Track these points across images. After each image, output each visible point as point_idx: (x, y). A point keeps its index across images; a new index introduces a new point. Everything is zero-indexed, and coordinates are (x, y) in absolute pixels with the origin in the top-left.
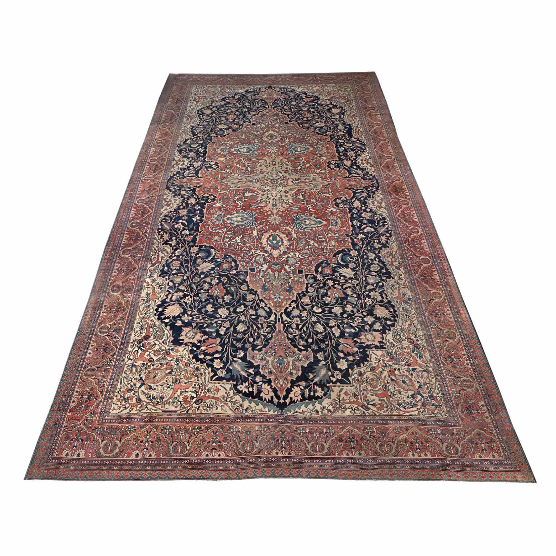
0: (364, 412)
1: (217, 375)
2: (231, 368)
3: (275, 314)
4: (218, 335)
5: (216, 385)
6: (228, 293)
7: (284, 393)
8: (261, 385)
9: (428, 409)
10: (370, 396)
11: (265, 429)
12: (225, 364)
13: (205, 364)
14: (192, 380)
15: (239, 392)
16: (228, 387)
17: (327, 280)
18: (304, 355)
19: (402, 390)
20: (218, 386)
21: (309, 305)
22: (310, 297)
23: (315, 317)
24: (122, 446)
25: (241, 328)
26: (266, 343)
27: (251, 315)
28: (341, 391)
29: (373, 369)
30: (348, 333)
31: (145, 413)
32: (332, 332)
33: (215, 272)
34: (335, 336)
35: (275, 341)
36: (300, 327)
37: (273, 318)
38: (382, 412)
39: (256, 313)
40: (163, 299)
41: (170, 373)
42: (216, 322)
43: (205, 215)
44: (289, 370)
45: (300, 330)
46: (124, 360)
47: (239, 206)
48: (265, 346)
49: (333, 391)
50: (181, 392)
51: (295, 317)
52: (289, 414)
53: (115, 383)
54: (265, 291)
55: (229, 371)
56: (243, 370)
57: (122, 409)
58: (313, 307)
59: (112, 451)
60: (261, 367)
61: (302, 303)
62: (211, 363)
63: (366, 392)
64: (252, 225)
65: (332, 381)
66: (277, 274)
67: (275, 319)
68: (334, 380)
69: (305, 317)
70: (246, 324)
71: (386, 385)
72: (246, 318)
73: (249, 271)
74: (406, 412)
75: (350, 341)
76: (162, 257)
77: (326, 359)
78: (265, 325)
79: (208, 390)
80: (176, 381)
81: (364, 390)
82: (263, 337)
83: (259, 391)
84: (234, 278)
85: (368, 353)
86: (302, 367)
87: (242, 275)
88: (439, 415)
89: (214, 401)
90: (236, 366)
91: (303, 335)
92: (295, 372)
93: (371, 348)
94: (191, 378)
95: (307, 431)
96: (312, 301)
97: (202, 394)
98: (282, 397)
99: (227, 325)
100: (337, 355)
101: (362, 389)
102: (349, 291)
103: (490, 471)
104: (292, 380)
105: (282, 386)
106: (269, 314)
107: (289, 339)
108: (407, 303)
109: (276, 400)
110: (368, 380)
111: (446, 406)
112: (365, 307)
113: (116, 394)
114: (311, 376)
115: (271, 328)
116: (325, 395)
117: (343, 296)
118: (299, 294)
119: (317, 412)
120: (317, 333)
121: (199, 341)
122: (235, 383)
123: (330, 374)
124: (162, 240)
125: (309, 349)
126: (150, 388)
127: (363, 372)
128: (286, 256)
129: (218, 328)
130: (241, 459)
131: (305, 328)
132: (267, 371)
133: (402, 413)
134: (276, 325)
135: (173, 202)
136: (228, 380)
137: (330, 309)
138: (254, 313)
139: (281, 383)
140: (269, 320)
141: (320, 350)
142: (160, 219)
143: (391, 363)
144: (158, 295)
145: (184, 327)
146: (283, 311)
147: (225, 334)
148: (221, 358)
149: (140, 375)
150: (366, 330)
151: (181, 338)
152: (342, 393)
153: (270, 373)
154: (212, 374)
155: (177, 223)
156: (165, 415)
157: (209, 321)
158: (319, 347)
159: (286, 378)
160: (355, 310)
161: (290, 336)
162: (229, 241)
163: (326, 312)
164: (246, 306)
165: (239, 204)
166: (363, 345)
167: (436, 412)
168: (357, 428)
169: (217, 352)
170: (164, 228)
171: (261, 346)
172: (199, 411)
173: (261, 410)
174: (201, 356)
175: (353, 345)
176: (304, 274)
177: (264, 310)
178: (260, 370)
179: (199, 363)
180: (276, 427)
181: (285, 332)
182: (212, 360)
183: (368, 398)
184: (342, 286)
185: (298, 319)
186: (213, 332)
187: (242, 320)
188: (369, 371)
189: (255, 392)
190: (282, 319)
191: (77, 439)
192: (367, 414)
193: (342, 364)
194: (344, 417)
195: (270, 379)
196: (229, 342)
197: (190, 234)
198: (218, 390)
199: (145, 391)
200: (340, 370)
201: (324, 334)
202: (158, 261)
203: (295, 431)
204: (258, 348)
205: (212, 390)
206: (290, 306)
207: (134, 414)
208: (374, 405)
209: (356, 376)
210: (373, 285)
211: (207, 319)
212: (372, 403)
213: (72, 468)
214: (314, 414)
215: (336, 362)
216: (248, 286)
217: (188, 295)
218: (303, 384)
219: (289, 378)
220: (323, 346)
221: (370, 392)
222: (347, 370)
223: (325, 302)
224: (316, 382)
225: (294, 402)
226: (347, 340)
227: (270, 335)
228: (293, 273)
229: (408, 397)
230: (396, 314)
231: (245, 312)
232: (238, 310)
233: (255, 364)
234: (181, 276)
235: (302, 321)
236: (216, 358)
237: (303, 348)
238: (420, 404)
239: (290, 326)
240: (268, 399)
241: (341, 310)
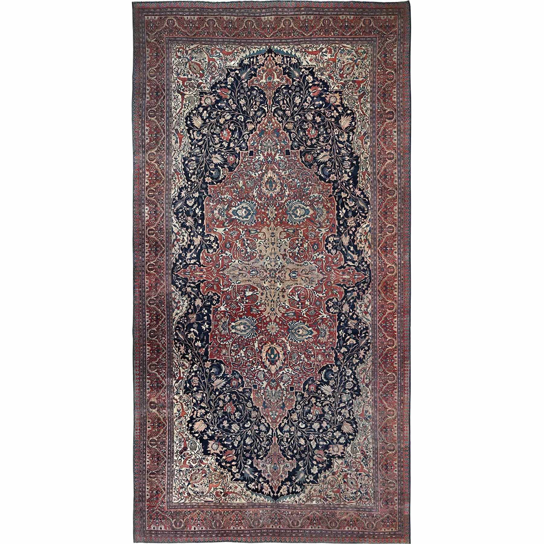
0: (324, 502)
1: (235, 477)
2: (243, 472)
3: (272, 429)
4: (234, 447)
5: (235, 484)
6: (238, 410)
7: (277, 490)
8: (263, 484)
9: (362, 501)
11: (266, 512)
12: (240, 469)
13: (226, 470)
14: (219, 481)
15: (249, 489)
16: (242, 485)
17: (311, 398)
18: (290, 463)
19: (349, 489)
20: (236, 485)
21: (296, 421)
22: (297, 414)
23: (300, 431)
24: (185, 522)
25: (248, 441)
26: (266, 454)
27: (255, 430)
28: (311, 489)
29: (334, 474)
30: (321, 445)
31: (194, 503)
32: (311, 445)
33: (226, 389)
34: (312, 448)
35: (272, 452)
36: (289, 440)
37: (270, 432)
38: (334, 502)
39: (259, 428)
40: (191, 415)
41: (205, 476)
42: (231, 436)
43: (212, 322)
44: (280, 474)
45: (289, 443)
46: (173, 467)
47: (241, 310)
48: (265, 456)
49: (307, 489)
50: (214, 489)
52: (280, 502)
53: (171, 483)
54: (265, 408)
55: (242, 474)
56: (251, 474)
57: (180, 500)
58: (299, 423)
59: (180, 526)
60: (262, 471)
61: (292, 419)
62: (230, 469)
63: (327, 490)
64: (253, 336)
65: (307, 482)
66: (274, 390)
67: (272, 433)
68: (308, 481)
69: (293, 431)
70: (252, 438)
71: (340, 485)
72: (251, 433)
73: (253, 388)
74: (348, 503)
75: (322, 453)
76: (183, 373)
77: (304, 466)
78: (265, 439)
79: (230, 488)
80: (210, 482)
82: (263, 449)
83: (262, 488)
84: (241, 395)
85: (332, 461)
86: (289, 471)
87: (248, 392)
88: (368, 505)
89: (234, 494)
90: (246, 470)
91: (291, 447)
92: (284, 475)
93: (335, 458)
94: (218, 480)
95: (290, 513)
96: (298, 418)
97: (227, 491)
98: (276, 492)
99: (239, 438)
100: (312, 462)
101: (325, 487)
102: (326, 409)
103: (387, 538)
104: (282, 481)
105: (275, 485)
106: (268, 429)
107: (281, 450)
108: (366, 420)
109: (272, 494)
110: (330, 482)
111: (374, 499)
112: (336, 424)
113: (174, 490)
114: (294, 478)
115: (270, 441)
116: (301, 491)
117: (322, 413)
118: (289, 411)
119: (296, 502)
120: (300, 445)
121: (221, 452)
122: (246, 482)
123: (306, 476)
124: (179, 353)
125: (294, 459)
126: (194, 486)
127: (327, 476)
128: (281, 373)
129: (233, 441)
130: (253, 530)
131: (292, 441)
132: (266, 474)
133: (346, 503)
134: (273, 439)
135: (182, 303)
136: (242, 481)
137: (312, 424)
138: (257, 428)
139: (275, 483)
140: (268, 434)
141: (301, 459)
142: (174, 327)
143: (346, 469)
144: (187, 412)
145: (209, 440)
146: (278, 427)
147: (238, 446)
148: (236, 465)
149: (186, 477)
150: (334, 443)
151: (208, 449)
152: (312, 490)
153: (268, 476)
154: (232, 477)
155: (190, 332)
156: (207, 504)
157: (227, 436)
158: (301, 456)
159: (278, 480)
160: (329, 426)
161: (282, 448)
162: (235, 355)
163: (308, 428)
164: (251, 422)
165: (241, 307)
166: (330, 455)
167: (366, 503)
168: (318, 512)
169: (233, 461)
170: (179, 338)
171: (262, 456)
172: (226, 502)
173: (263, 501)
174: (224, 464)
175: (323, 455)
176: (294, 391)
177: (264, 425)
178: (262, 474)
179: (222, 469)
180: (272, 511)
181: (279, 444)
182: (231, 467)
183: (328, 493)
184: (322, 403)
185: (288, 434)
186: (229, 445)
187: (249, 434)
188: (331, 475)
189: (259, 488)
190: (277, 433)
191: (157, 519)
192: (326, 504)
193: (314, 469)
194: (312, 505)
195: (268, 480)
196: (240, 453)
197: (203, 347)
198: (236, 487)
199: (191, 488)
200: (313, 474)
201: (305, 446)
202: (180, 378)
203: (283, 513)
204: (260, 457)
205: (233, 488)
206: (283, 422)
207: (188, 503)
208: (330, 498)
209: (322, 478)
210: (345, 403)
211: (224, 434)
213: (159, 536)
214: (294, 503)
215: (311, 468)
216: (252, 403)
217: (208, 412)
218: (289, 483)
219: (280, 480)
220: (303, 455)
221: (330, 490)
222: (317, 474)
223: (308, 419)
224: (297, 482)
225: (283, 495)
226: (320, 451)
227: (268, 447)
228: (287, 390)
229: (352, 493)
230: (357, 430)
231: (251, 427)
232: (246, 426)
233: (259, 469)
234: (201, 393)
235: (291, 435)
236: (233, 465)
237: (290, 458)
238: (358, 498)
239: (282, 440)
240: (267, 493)
241: (319, 426)
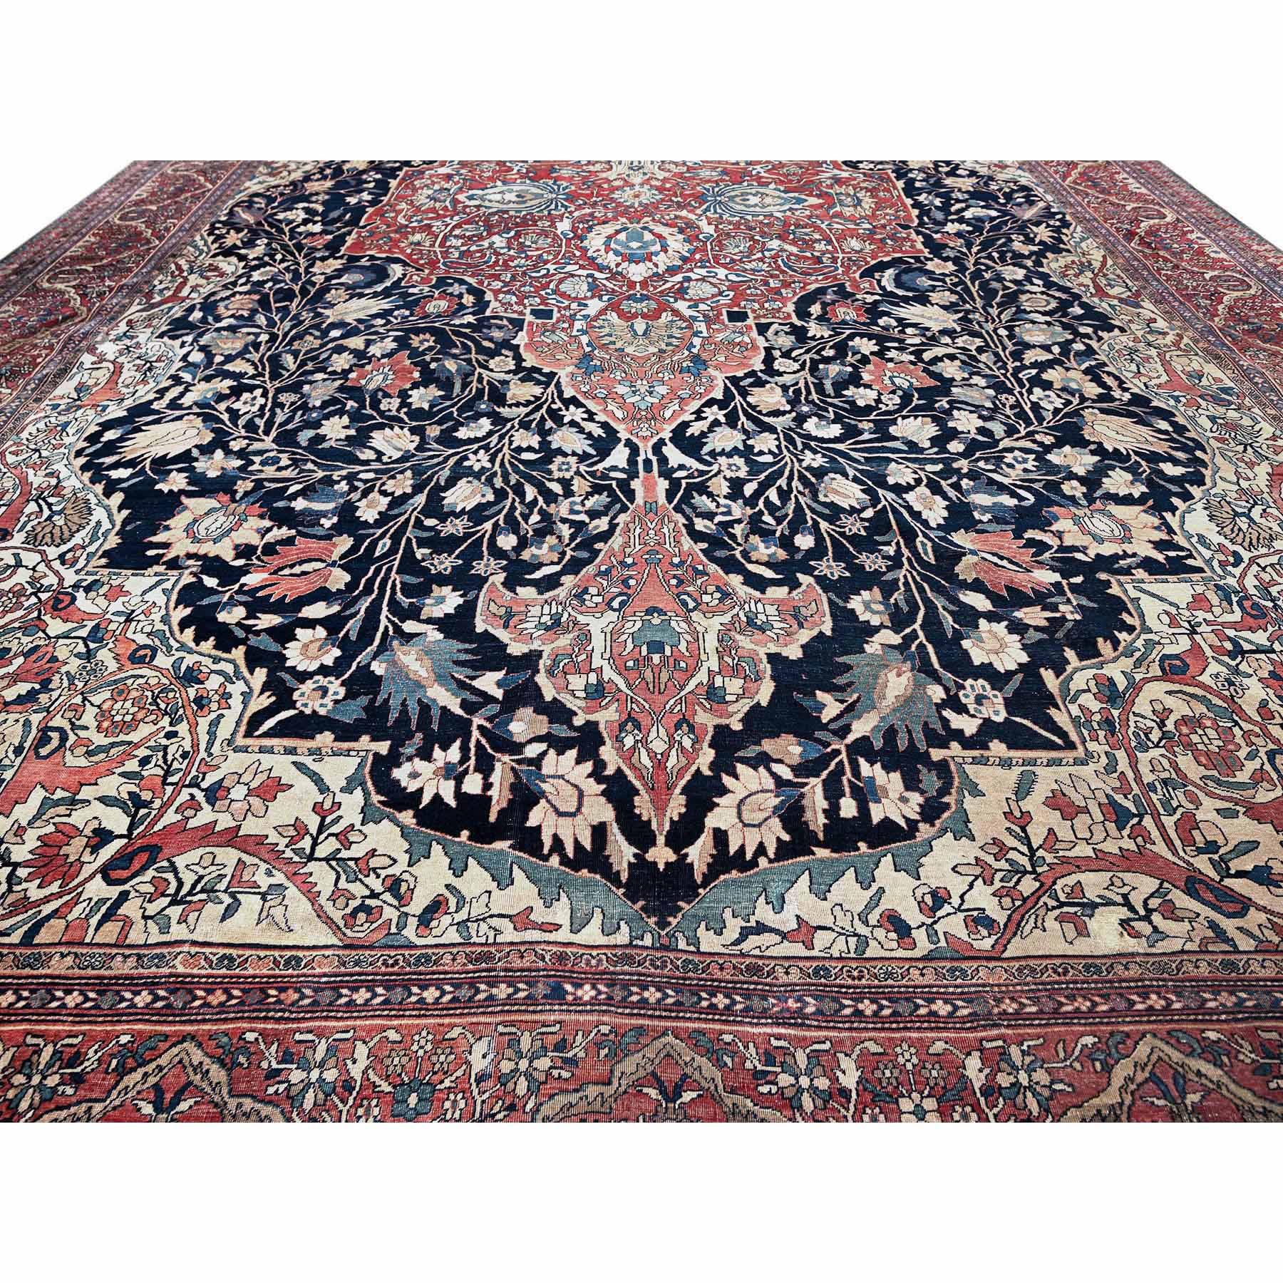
0: (1213, 925)
1: (292, 705)
2: (378, 668)
3: (629, 443)
4: (348, 521)
5: (267, 760)
6: (428, 378)
7: (677, 806)
8: (537, 761)
10: (1213, 816)
11: (543, 1063)
12: (350, 650)
13: (238, 653)
14: (134, 737)
15: (399, 799)
16: (337, 770)
17: (851, 337)
18: (778, 603)
20: (281, 766)
21: (784, 413)
22: (785, 388)
23: (815, 452)
25: (463, 496)
26: (585, 555)
27: (519, 450)
28: (1024, 788)
29: (1174, 669)
30: (985, 509)
32: (909, 508)
33: (388, 322)
34: (925, 523)
35: (627, 544)
36: (749, 489)
37: (619, 456)
39: (545, 444)
40: (142, 401)
41: (31, 696)
42: (351, 478)
43: (392, 191)
44: (702, 676)
45: (751, 502)
47: (513, 172)
48: (574, 567)
49: (976, 792)
50: (46, 804)
51: (723, 453)
52: (709, 942)
54: (588, 374)
55: (364, 683)
56: (441, 678)
58: (801, 419)
60: (544, 663)
61: (753, 408)
62: (274, 647)
63: (1179, 797)
64: (556, 209)
65: (958, 735)
66: (640, 326)
67: (632, 461)
68: (969, 726)
69: (770, 452)
70: (489, 482)
72: (492, 461)
73: (529, 318)
75: (1010, 545)
76: (196, 287)
77: (899, 620)
78: (580, 486)
79: (215, 794)
80: (43, 740)
81: (1165, 782)
82: (566, 531)
83: (525, 796)
84: (465, 335)
85: (1115, 590)
86: (772, 658)
87: (500, 327)
89: (229, 856)
90: (411, 660)
91: (767, 518)
92: (734, 686)
93: (1127, 571)
94: (133, 725)
95: (849, 1079)
96: (794, 402)
97: (171, 817)
98: (660, 828)
99: (403, 484)
100: (954, 600)
101: (1148, 778)
102: (950, 370)
104: (721, 731)
105: (660, 763)
106: (604, 445)
107: (696, 536)
108: (1217, 401)
109: (622, 852)
110: (1170, 725)
112: (1041, 419)
114: (830, 707)
115: (611, 493)
116: (931, 811)
117: (932, 383)
118: (735, 380)
119: (901, 929)
120: (834, 512)
121: (245, 551)
122: (383, 747)
123: (937, 693)
124: (215, 246)
125: (804, 579)
127: (1121, 683)
128: (679, 278)
129: (355, 496)
131: (772, 494)
132: (577, 682)
134: (636, 484)
136: (346, 733)
137: (882, 430)
138: (535, 441)
139: (659, 746)
140: (600, 467)
141: (860, 580)
142: (231, 202)
143: (1261, 638)
144: (124, 390)
145: (190, 494)
146: (667, 435)
147: (384, 519)
148: (332, 625)
150: (1072, 499)
151: (160, 538)
152: (1033, 804)
153: (597, 693)
154: (266, 701)
155: (289, 209)
157: (320, 474)
158: (857, 569)
159: (684, 720)
160: (998, 429)
161: (700, 524)
162: (463, 245)
163: (866, 436)
164: (498, 420)
166: (1079, 556)
168: (1211, 1052)
169: (322, 595)
170: (236, 220)
171: (557, 568)
173: (522, 920)
174: (232, 616)
175: (1026, 556)
176: (750, 321)
177: (582, 431)
178: (541, 679)
179: (208, 646)
180: (618, 1047)
181: (678, 509)
182: (284, 635)
184: (918, 354)
185: (740, 461)
186: (324, 514)
187: (477, 467)
188: (1156, 679)
189: (499, 796)
190: (663, 460)
192: (1245, 944)
193: (991, 644)
194: (1091, 963)
195: (592, 727)
196: (393, 550)
197: (324, 232)
198: (271, 789)
200: (987, 672)
201: (869, 513)
202: (173, 298)
203: (758, 1076)
204: (538, 575)
205: (238, 792)
206: (699, 418)
208: (1262, 876)
209: (1088, 701)
210: (1047, 348)
211: (310, 466)
212: (1247, 863)
214: (883, 944)
215: (958, 636)
216: (518, 358)
217: (251, 389)
218: (789, 748)
219: (706, 719)
220: (871, 562)
221: (1210, 795)
222: (1029, 671)
223: (853, 403)
224: (865, 739)
225: (741, 862)
226: (992, 538)
227: (602, 524)
228: (708, 321)
230: (1193, 440)
231: (495, 439)
232: (462, 433)
233: (516, 649)
234: (249, 334)
235: (755, 468)
236: (310, 624)
237: (769, 574)
239: (702, 489)
240: (578, 845)
241: (932, 430)
